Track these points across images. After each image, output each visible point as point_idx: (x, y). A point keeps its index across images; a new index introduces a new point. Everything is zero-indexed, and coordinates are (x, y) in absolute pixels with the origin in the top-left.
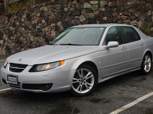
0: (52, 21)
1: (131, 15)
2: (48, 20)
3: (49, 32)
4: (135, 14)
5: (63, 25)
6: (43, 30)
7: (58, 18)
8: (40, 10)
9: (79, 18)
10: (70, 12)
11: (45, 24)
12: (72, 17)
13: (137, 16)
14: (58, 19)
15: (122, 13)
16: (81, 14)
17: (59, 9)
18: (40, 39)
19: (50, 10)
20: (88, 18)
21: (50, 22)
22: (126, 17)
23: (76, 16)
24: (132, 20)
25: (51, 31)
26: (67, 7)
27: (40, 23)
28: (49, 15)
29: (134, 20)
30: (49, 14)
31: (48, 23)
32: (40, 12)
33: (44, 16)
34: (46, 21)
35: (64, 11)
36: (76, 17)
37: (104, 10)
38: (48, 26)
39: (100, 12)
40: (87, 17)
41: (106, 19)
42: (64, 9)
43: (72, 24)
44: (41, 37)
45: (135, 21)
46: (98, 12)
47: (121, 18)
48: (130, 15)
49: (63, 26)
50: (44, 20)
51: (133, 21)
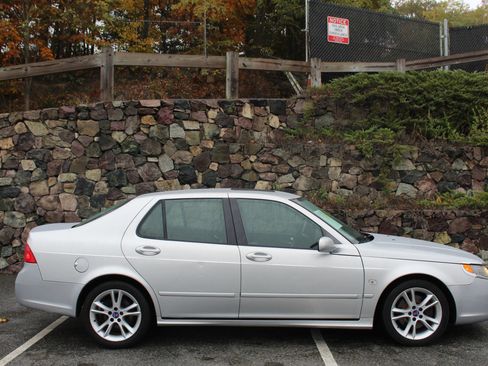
0: (66, 167)
1: (279, 163)
2: (49, 161)
3: (51, 198)
4: (290, 162)
5: (105, 178)
6: (25, 190)
7: (88, 160)
8: (13, 130)
9: (157, 163)
10: (131, 146)
11: (36, 174)
12: (140, 160)
13: (294, 165)
14: (89, 162)
15: (255, 157)
16: (163, 153)
17: (94, 133)
18: (13, 217)
19: (56, 133)
20: (180, 164)
21: (59, 168)
22: (266, 165)
23: (152, 156)
24: (280, 174)
25: (61, 196)
26: (124, 131)
27: (11, 169)
28: (52, 149)
29: (284, 174)
30: (52, 146)
31: (45, 170)
32: (16, 137)
33: (32, 148)
34: (39, 163)
35: (110, 141)
36: (150, 159)
37: (211, 145)
38: (47, 178)
39: (205, 149)
40: (176, 162)
41: (216, 169)
42: (110, 135)
43: (140, 178)
44: (19, 211)
45: (289, 178)
46: (199, 150)
47: (253, 169)
48: (277, 163)
49: (107, 182)
50: (32, 162)
51: (283, 177)
